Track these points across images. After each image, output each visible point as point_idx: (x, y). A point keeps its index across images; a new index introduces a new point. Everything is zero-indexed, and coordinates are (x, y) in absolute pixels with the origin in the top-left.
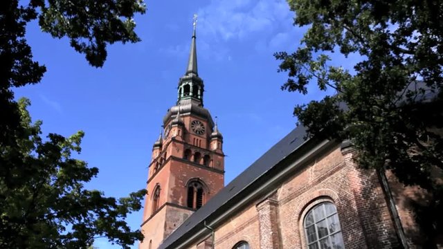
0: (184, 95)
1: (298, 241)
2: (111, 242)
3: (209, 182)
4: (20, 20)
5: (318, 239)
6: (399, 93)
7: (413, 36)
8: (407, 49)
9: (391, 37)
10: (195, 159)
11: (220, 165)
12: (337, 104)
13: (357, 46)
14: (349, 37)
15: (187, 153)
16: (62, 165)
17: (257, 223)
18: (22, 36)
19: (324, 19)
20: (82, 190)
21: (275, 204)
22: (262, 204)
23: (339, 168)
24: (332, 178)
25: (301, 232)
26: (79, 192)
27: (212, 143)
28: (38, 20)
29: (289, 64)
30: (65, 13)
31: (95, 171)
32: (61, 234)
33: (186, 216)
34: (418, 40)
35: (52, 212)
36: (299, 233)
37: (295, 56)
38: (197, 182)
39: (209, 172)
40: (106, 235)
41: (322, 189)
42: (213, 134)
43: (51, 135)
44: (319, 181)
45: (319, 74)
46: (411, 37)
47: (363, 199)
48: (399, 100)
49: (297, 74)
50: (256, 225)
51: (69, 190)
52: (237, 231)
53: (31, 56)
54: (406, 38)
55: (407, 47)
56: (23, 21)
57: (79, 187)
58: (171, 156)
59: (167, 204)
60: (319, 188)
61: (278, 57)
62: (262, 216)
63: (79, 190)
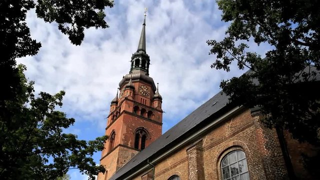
0: (135, 67)
1: (216, 177)
2: (82, 173)
3: (150, 131)
4: (23, 9)
5: (231, 177)
6: (296, 74)
7: (309, 33)
8: (304, 42)
9: (292, 33)
10: (142, 113)
11: (159, 118)
12: (251, 80)
13: (267, 38)
14: (261, 30)
15: (136, 109)
16: (48, 115)
17: (187, 162)
18: (24, 20)
19: (244, 17)
20: (62, 133)
21: (200, 150)
22: (191, 149)
23: (249, 126)
24: (243, 133)
25: (219, 171)
26: (59, 135)
27: (155, 102)
28: (35, 9)
29: (217, 49)
30: (55, 5)
31: (72, 121)
32: (45, 164)
33: (133, 154)
34: (312, 35)
35: (39, 148)
36: (217, 172)
37: (222, 43)
38: (142, 130)
39: (152, 124)
40: (78, 167)
41: (236, 141)
42: (155, 96)
43: (42, 93)
44: (234, 135)
45: (239, 58)
46: (307, 33)
47: (265, 149)
48: (296, 79)
49: (223, 57)
50: (185, 164)
51: (52, 133)
52: (171, 168)
53: (30, 35)
54: (303, 33)
55: (304, 40)
56: (25, 9)
57: (59, 131)
58: (124, 111)
59: (120, 145)
60: (233, 140)
61: (209, 44)
62: (191, 158)
63: (60, 134)
